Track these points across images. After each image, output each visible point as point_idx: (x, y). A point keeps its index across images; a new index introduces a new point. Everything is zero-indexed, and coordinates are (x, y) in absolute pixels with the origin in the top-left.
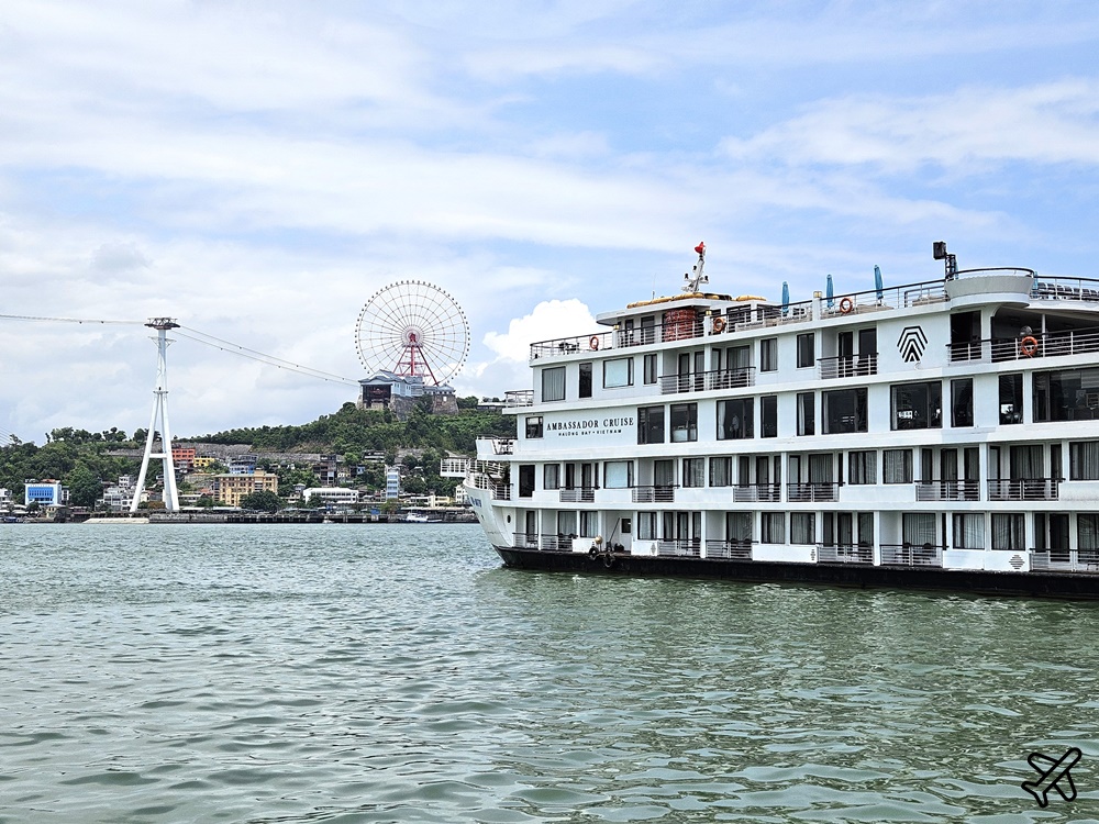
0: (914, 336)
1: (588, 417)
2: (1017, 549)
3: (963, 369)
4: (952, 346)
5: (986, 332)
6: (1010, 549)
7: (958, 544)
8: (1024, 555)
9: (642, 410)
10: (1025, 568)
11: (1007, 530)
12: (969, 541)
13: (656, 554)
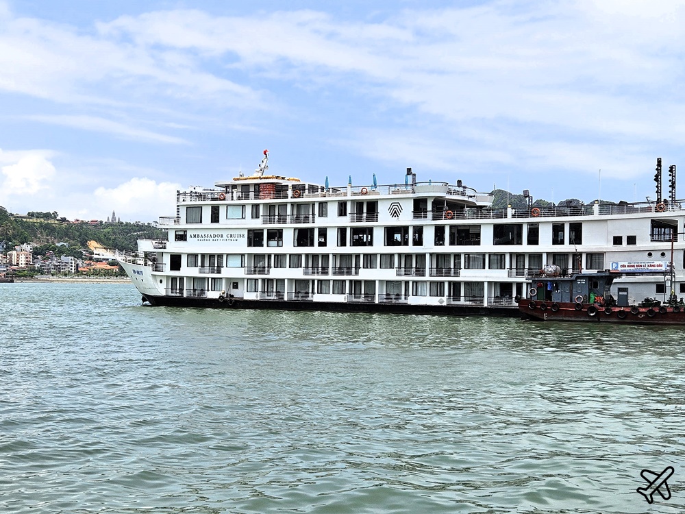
0: (396, 207)
1: (216, 233)
2: (441, 296)
3: (418, 222)
4: (414, 212)
5: (429, 207)
6: (437, 296)
7: (415, 294)
8: (445, 298)
9: (250, 231)
10: (445, 304)
11: (437, 288)
12: (419, 293)
13: (258, 299)
